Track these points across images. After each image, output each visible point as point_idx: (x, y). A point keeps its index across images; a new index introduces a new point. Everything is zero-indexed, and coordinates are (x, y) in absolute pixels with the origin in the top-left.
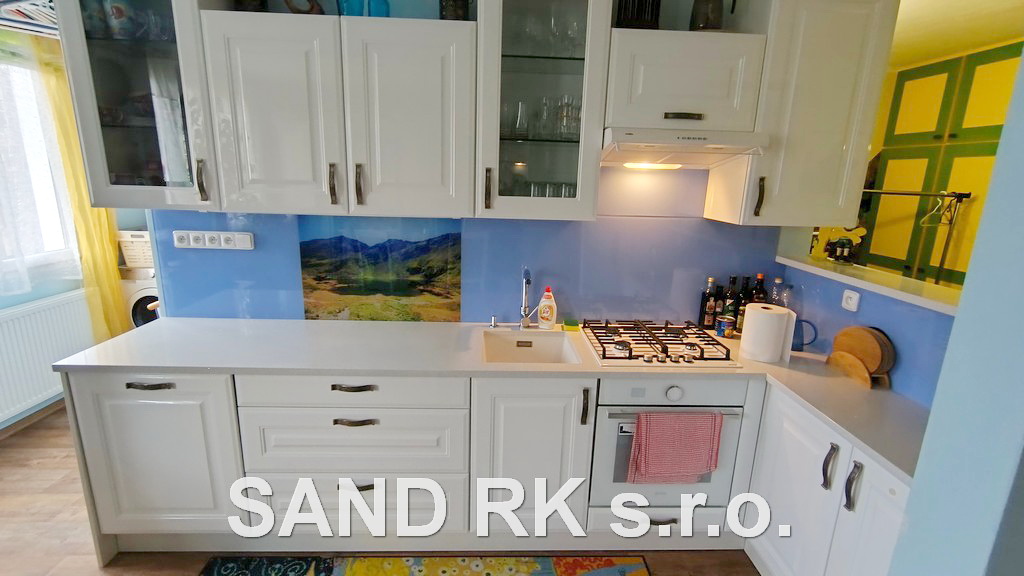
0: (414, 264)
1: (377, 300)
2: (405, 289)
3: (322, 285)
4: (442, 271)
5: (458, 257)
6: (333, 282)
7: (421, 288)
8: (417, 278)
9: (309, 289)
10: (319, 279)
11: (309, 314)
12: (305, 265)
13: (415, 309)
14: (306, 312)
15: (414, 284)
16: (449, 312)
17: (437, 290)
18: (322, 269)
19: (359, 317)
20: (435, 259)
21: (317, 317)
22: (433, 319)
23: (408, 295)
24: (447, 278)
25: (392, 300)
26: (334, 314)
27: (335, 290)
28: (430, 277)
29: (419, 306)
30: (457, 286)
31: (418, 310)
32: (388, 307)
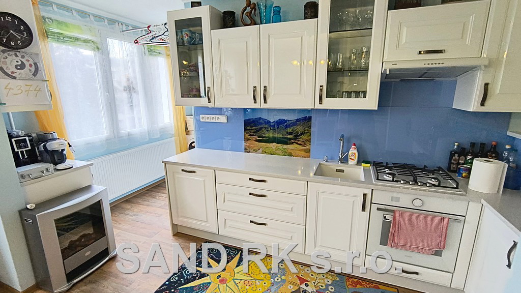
0: (289, 130)
1: (273, 146)
3: (252, 138)
4: (302, 134)
5: (310, 127)
6: (256, 137)
7: (293, 141)
8: (290, 137)
9: (247, 140)
10: (250, 135)
11: (246, 151)
12: (245, 130)
13: (290, 151)
14: (245, 149)
16: (305, 153)
17: (299, 142)
18: (252, 131)
19: (266, 153)
20: (299, 129)
21: (249, 152)
22: (297, 156)
24: (304, 137)
25: (280, 146)
26: (255, 151)
28: (297, 136)
29: (291, 150)
30: (309, 141)
31: (291, 151)
32: (278, 149)
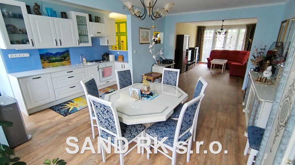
0: (62, 56)
1: (56, 63)
3: (45, 62)
4: (67, 57)
5: (69, 54)
6: (47, 61)
7: (64, 60)
9: (43, 63)
10: (44, 61)
11: (43, 68)
12: (41, 58)
13: (63, 64)
14: (43, 67)
15: (62, 59)
16: (69, 63)
17: (66, 60)
18: (45, 59)
19: (53, 67)
20: (65, 55)
21: (45, 68)
22: (67, 65)
23: (62, 61)
24: (67, 58)
25: (59, 63)
26: (49, 67)
27: (48, 62)
28: (65, 58)
30: (70, 59)
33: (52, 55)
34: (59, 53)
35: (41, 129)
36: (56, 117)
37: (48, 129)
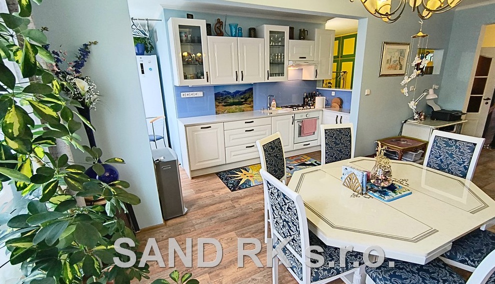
0: (242, 97)
1: (234, 107)
2: (240, 103)
3: (220, 105)
4: (249, 98)
5: (252, 94)
6: (223, 103)
7: (244, 103)
8: (243, 100)
9: (217, 106)
10: (219, 103)
11: (217, 113)
12: (216, 99)
15: (242, 102)
16: (251, 108)
17: (248, 103)
18: (220, 100)
19: (229, 112)
20: (247, 95)
21: (219, 114)
22: (247, 111)
23: (241, 105)
25: (237, 107)
26: (223, 112)
27: (223, 106)
28: (246, 100)
30: (252, 101)
31: (244, 109)
32: (236, 109)
33: (229, 96)
34: (239, 91)
35: (201, 202)
36: (221, 190)
37: (207, 206)
